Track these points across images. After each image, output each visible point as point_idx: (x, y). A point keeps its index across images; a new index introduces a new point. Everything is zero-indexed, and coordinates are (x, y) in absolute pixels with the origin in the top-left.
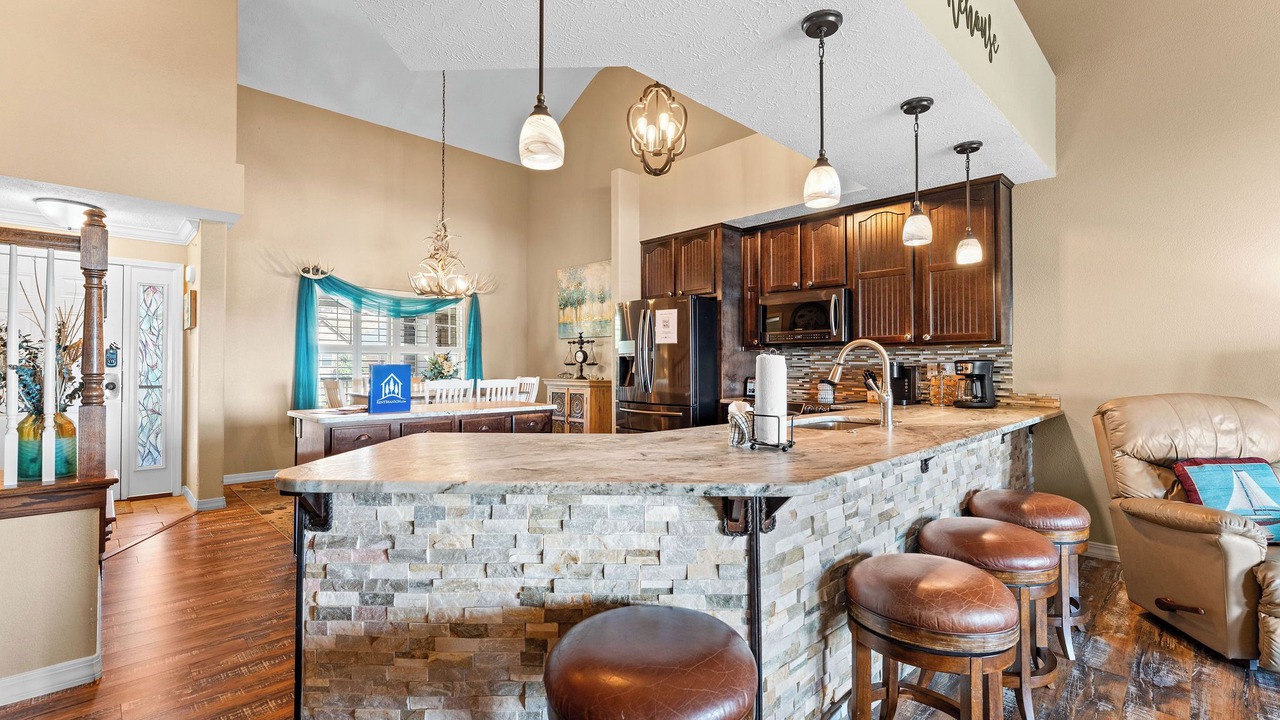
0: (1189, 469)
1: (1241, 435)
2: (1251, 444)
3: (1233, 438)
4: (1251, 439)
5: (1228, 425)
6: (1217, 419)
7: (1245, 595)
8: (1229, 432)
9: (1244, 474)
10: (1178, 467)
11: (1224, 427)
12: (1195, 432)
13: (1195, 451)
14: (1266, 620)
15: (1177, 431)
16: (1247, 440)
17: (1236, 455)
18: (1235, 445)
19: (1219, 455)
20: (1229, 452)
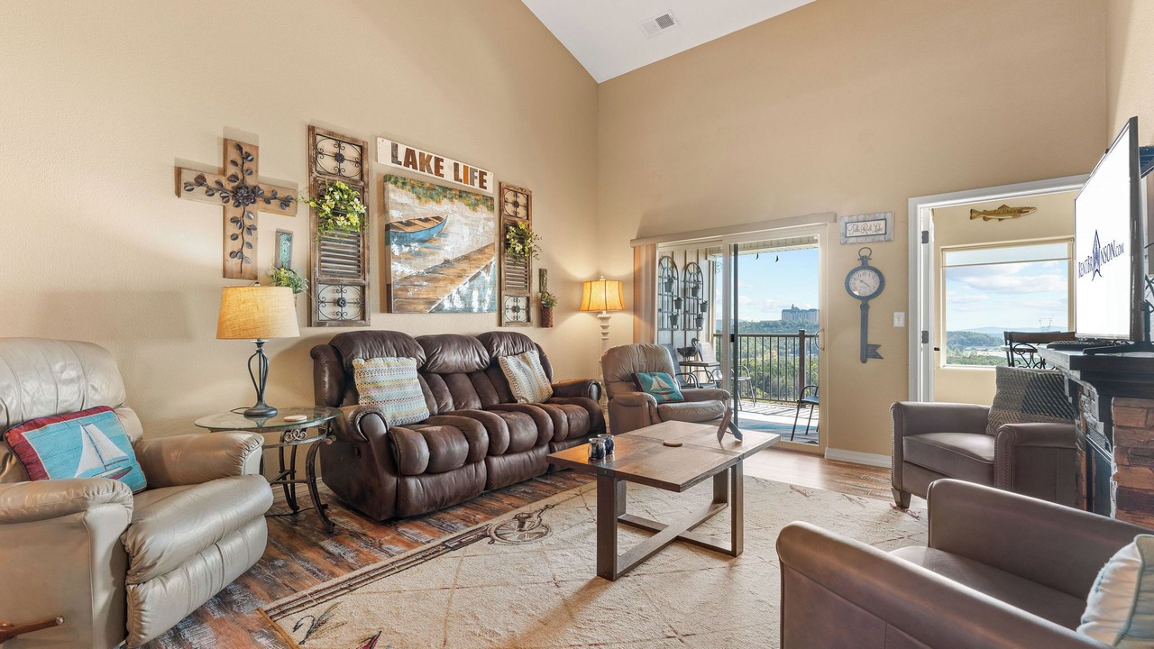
0: (27, 435)
1: (83, 383)
2: (93, 392)
3: (74, 388)
4: (93, 387)
5: (71, 373)
6: (57, 367)
7: (113, 574)
8: (71, 381)
9: (92, 427)
10: (13, 437)
11: (65, 376)
12: (31, 385)
13: (32, 410)
14: (136, 591)
15: (9, 387)
16: (90, 387)
17: (77, 408)
18: (77, 395)
19: (60, 410)
20: (72, 405)
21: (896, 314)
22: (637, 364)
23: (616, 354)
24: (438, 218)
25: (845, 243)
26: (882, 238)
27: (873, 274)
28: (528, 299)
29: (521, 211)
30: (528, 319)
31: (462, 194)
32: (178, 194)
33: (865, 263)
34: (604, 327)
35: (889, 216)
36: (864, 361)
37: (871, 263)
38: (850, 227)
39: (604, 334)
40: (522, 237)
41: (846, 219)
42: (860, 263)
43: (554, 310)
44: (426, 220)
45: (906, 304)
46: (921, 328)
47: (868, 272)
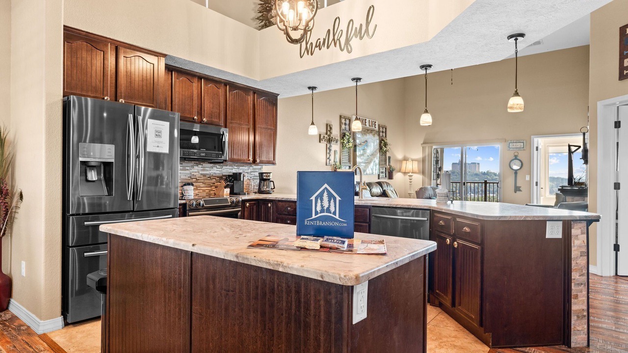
21: (527, 176)
22: (430, 193)
23: (423, 190)
24: (366, 141)
25: (509, 150)
26: (522, 149)
27: (519, 161)
28: (386, 168)
29: (384, 134)
30: (386, 177)
31: (372, 131)
32: (320, 142)
33: (516, 158)
34: (410, 179)
35: (524, 141)
36: (515, 192)
37: (518, 158)
38: (511, 144)
39: (410, 182)
40: (386, 145)
41: (510, 141)
42: (514, 158)
43: (394, 173)
44: (364, 142)
45: (530, 173)
46: (535, 181)
47: (517, 161)
